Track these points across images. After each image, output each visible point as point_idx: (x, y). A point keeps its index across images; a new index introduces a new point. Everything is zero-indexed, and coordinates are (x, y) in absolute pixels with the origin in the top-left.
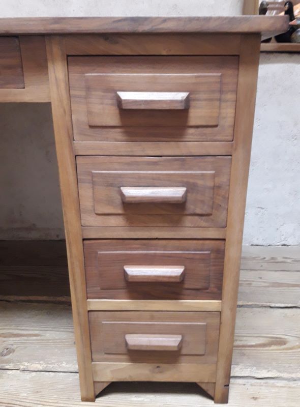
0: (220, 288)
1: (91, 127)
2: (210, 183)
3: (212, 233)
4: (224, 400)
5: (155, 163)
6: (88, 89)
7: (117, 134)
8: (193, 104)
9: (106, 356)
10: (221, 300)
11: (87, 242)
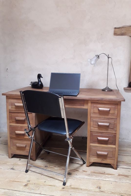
1: (94, 113)
2: (113, 123)
3: (114, 132)
4: (116, 169)
7: (98, 114)
8: (110, 111)
9: (93, 156)
11: (91, 132)
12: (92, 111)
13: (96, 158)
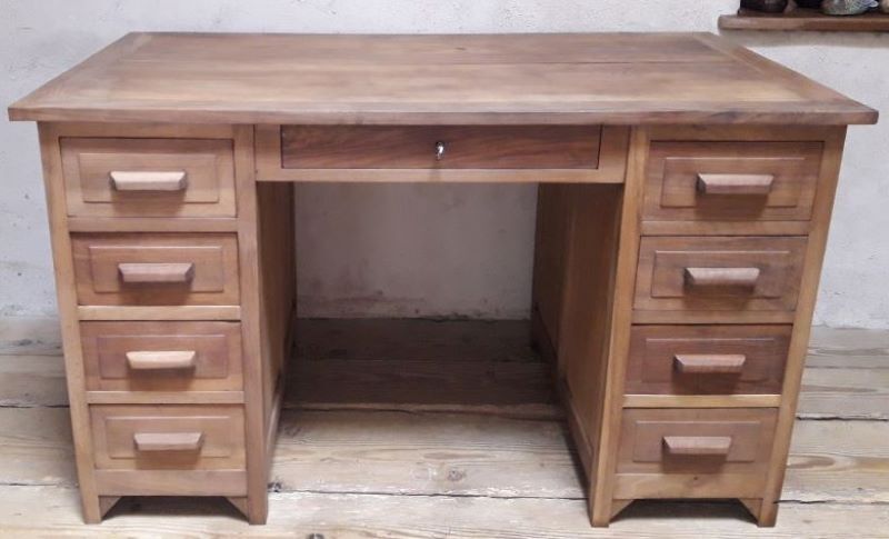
0: (781, 379)
1: (662, 207)
2: (783, 264)
3: (779, 318)
4: (771, 522)
5: (727, 243)
8: (775, 188)
9: (636, 466)
10: (780, 393)
11: (636, 328)
12: (653, 197)
13: (657, 476)
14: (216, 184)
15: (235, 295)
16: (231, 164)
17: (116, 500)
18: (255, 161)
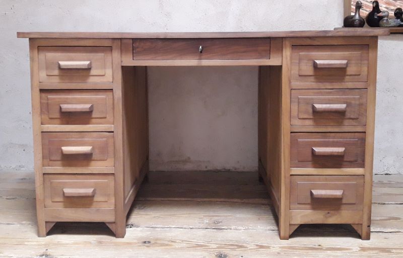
0: (364, 161)
1: (300, 76)
2: (357, 102)
3: (359, 129)
4: (368, 237)
5: (330, 93)
6: (300, 60)
7: (312, 79)
8: (349, 65)
9: (298, 206)
10: (364, 168)
11: (292, 134)
12: (295, 71)
13: (309, 211)
14: (104, 67)
15: (111, 120)
16: (111, 57)
17: (54, 224)
18: (121, 57)
